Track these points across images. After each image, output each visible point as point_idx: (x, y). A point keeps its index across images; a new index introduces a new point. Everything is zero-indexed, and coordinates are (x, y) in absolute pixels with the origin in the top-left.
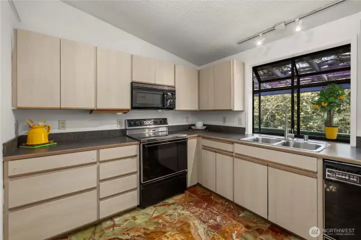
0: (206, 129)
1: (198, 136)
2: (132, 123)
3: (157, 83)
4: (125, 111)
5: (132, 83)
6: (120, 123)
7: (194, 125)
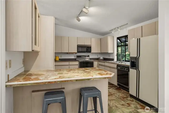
0: (104, 59)
1: (98, 61)
2: (78, 57)
3: (85, 44)
4: (76, 53)
5: (77, 45)
6: (75, 56)
7: (100, 58)
